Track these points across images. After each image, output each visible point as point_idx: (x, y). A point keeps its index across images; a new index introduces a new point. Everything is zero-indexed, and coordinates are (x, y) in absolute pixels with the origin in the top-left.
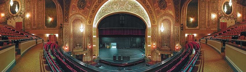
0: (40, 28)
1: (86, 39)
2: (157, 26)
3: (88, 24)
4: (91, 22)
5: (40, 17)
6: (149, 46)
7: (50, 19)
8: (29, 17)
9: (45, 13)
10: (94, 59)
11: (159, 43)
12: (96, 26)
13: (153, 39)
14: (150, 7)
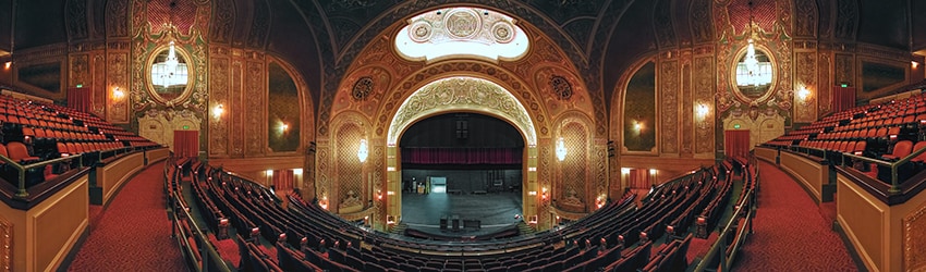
0: (256, 153)
1: (370, 177)
2: (552, 142)
3: (374, 135)
4: (382, 131)
5: (254, 120)
6: (531, 193)
7: (283, 127)
8: (221, 118)
9: (270, 110)
10: (389, 229)
11: (557, 187)
12: (395, 142)
13: (542, 177)
14: (532, 95)
